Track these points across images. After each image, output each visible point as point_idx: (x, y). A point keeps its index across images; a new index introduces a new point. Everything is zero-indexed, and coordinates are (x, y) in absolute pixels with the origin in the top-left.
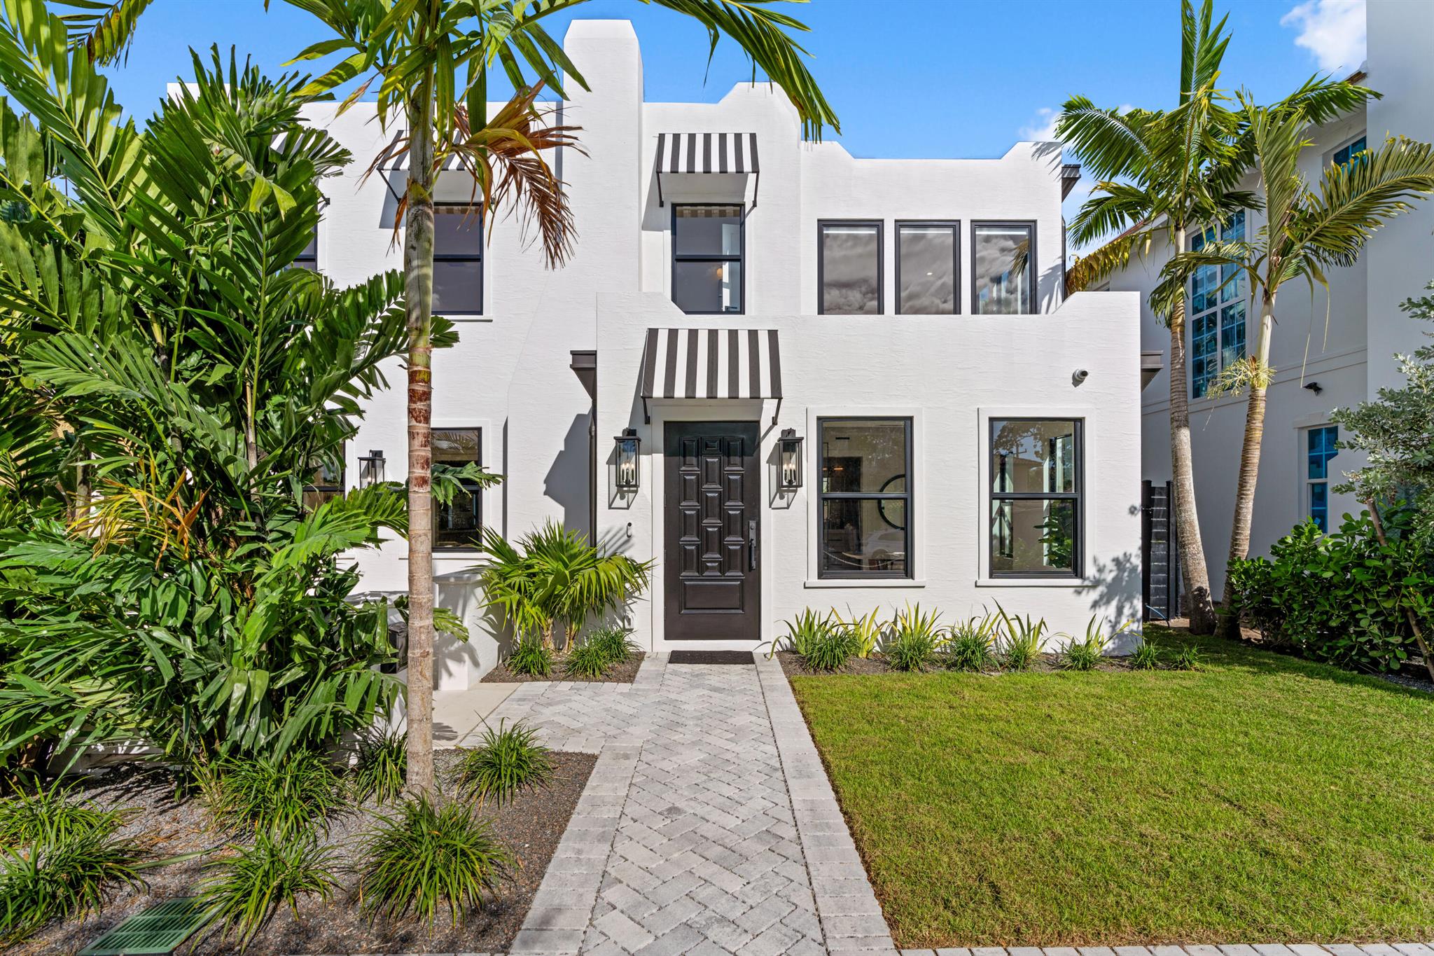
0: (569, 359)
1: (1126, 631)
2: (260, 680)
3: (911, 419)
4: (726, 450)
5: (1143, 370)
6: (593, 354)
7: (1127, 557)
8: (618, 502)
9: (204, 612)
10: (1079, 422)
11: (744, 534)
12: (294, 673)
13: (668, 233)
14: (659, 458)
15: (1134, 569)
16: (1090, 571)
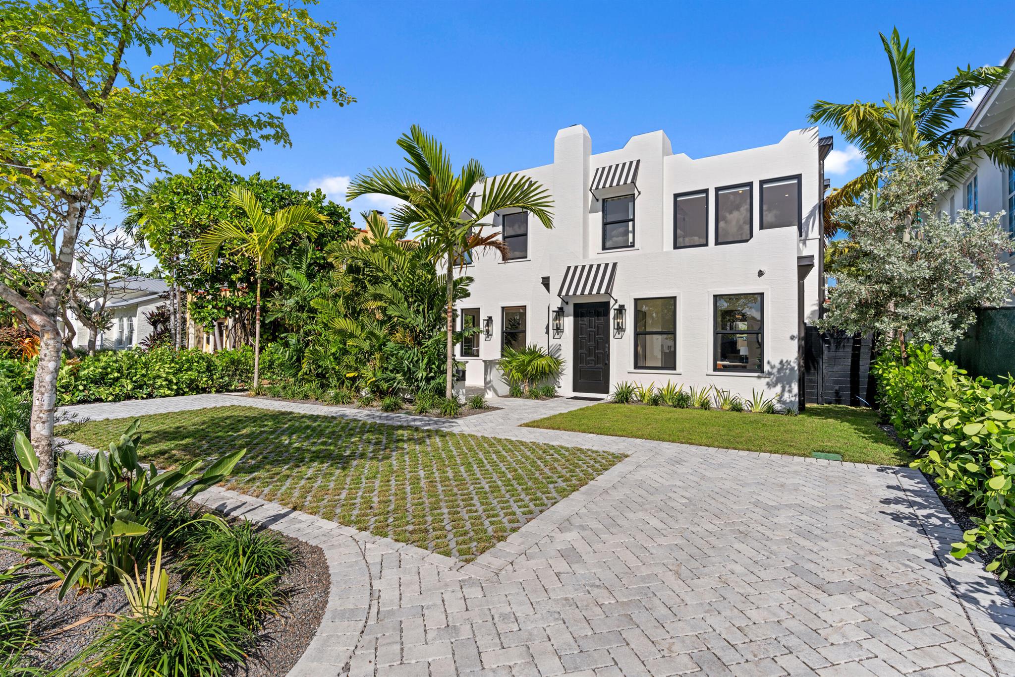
0: (541, 280)
1: (788, 401)
2: (425, 374)
3: (675, 298)
4: (598, 314)
5: (799, 266)
6: (548, 278)
7: (788, 363)
8: (557, 336)
9: (416, 359)
10: (762, 295)
11: (604, 349)
12: (432, 374)
13: (600, 214)
14: (571, 318)
15: (792, 369)
16: (767, 368)
